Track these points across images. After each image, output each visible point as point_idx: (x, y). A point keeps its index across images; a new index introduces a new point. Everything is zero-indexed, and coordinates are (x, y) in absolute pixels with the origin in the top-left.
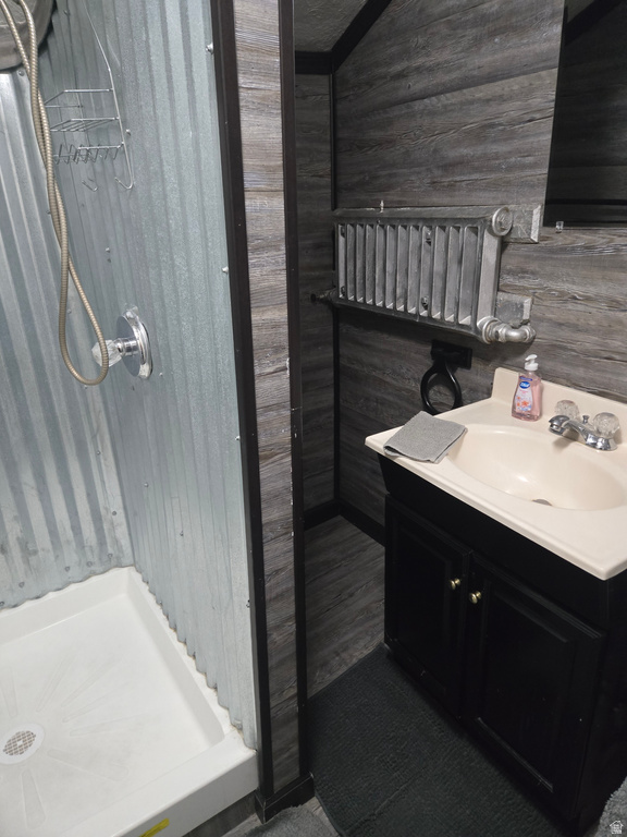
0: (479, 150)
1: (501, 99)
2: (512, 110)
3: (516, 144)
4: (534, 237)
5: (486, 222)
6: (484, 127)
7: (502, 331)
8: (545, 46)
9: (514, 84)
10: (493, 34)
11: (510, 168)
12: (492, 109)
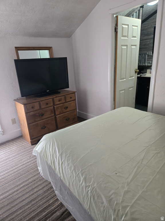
0: (144, 47)
1: (147, 42)
2: (148, 43)
3: (149, 46)
4: (151, 55)
5: (146, 54)
6: (145, 44)
7: (149, 65)
8: (151, 37)
9: (149, 40)
10: (146, 36)
11: (148, 48)
12: (146, 43)
